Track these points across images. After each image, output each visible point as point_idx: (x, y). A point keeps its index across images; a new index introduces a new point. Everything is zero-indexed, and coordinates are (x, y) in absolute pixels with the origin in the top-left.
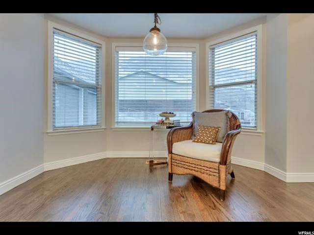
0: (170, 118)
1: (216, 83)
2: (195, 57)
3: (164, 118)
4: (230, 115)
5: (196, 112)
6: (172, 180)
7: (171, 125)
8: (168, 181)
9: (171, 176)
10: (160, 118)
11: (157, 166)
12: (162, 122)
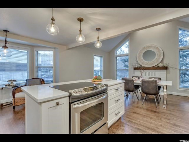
0: (14, 83)
1: (39, 66)
2: (28, 53)
3: (10, 83)
4: (41, 80)
5: (28, 79)
6: (15, 109)
7: (14, 86)
8: (13, 109)
9: (14, 107)
10: (8, 83)
11: (5, 106)
12: (9, 85)
